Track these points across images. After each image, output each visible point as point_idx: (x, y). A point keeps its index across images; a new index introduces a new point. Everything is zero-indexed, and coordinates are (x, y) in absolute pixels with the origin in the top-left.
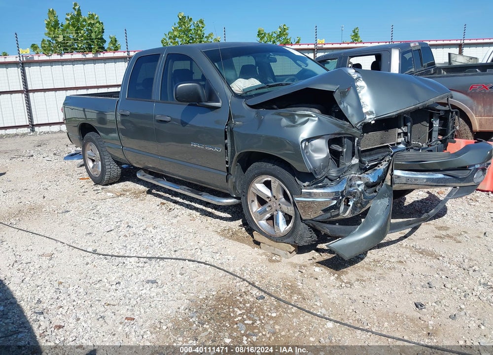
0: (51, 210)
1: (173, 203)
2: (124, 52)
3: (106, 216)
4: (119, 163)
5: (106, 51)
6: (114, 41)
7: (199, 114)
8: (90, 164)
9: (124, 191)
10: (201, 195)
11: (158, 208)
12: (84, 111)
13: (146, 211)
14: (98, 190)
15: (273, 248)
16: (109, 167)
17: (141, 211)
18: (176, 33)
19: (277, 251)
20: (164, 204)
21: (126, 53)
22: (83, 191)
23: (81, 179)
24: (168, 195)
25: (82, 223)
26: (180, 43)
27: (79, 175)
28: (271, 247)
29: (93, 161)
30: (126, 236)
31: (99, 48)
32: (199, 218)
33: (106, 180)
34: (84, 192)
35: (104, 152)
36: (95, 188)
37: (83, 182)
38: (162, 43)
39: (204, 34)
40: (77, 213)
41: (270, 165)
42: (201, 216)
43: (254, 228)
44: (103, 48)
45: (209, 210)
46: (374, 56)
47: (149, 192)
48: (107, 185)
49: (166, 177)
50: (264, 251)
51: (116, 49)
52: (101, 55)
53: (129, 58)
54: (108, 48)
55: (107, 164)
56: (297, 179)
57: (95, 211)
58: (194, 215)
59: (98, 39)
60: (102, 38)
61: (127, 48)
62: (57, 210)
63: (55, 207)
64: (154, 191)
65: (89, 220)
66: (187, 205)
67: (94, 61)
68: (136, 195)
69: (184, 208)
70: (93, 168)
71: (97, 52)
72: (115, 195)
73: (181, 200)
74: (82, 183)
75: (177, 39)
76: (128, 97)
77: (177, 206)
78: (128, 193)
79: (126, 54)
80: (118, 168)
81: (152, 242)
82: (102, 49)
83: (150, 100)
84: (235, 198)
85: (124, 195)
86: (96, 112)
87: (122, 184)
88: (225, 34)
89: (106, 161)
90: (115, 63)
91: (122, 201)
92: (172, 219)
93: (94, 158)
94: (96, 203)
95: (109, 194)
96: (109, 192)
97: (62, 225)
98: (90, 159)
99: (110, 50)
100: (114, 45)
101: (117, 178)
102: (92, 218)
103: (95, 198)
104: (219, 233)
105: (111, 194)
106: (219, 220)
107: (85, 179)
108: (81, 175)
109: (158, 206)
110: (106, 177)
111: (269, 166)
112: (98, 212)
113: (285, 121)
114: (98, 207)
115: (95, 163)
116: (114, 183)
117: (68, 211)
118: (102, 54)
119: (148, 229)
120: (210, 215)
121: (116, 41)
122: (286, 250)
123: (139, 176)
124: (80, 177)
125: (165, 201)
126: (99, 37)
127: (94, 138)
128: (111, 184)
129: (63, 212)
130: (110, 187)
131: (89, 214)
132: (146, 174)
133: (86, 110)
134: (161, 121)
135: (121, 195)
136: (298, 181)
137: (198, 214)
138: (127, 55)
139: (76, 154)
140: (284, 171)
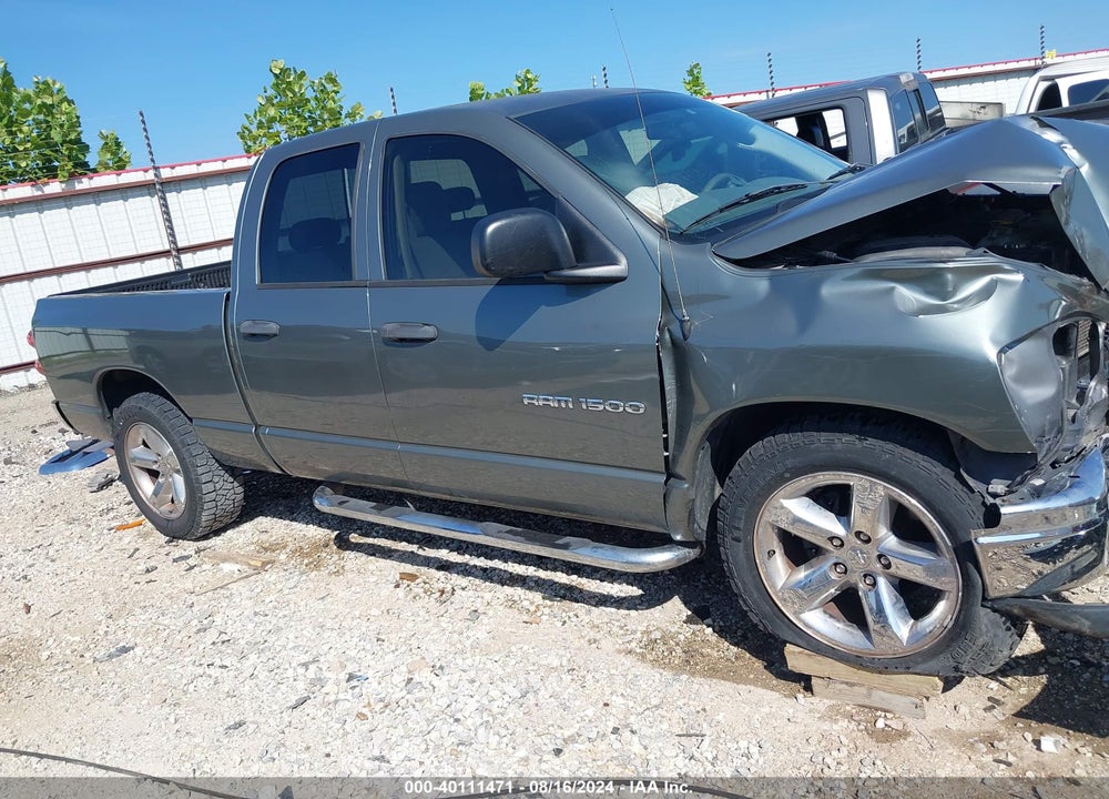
0: (68, 652)
1: (439, 568)
2: (146, 171)
3: (258, 646)
4: (233, 471)
5: (95, 171)
6: (113, 146)
7: (543, 307)
8: (146, 486)
9: (266, 549)
10: (565, 547)
11: (401, 592)
12: (85, 333)
13: (375, 612)
14: (187, 557)
15: (864, 690)
16: (210, 487)
17: (357, 613)
18: (272, 112)
19: (878, 698)
20: (413, 577)
21: (151, 173)
22: (142, 567)
23: (119, 528)
24: (404, 543)
25: (191, 687)
26: (283, 136)
27: (106, 517)
28: (856, 688)
29: (154, 474)
30: (361, 716)
31: (75, 166)
32: (547, 611)
33: (204, 524)
34: (148, 571)
35: (192, 447)
36: (177, 553)
37: (129, 536)
38: (243, 137)
39: (341, 107)
40: (157, 650)
41: (846, 438)
42: (548, 603)
43: (785, 634)
44: (85, 165)
45: (561, 578)
46: (793, 119)
47: (343, 543)
48: (205, 537)
49: (413, 498)
50: (828, 702)
51: (121, 166)
52: (85, 184)
53: (161, 184)
54: (100, 163)
55: (204, 478)
56: (965, 475)
57: (212, 635)
58: (526, 603)
59: (71, 142)
60: (78, 141)
61: (153, 160)
62: (88, 649)
63: (77, 639)
64: (354, 538)
65: (211, 671)
66: (485, 570)
67: (68, 199)
68: (309, 557)
69: (477, 581)
70: (156, 493)
71: (72, 176)
72: (245, 568)
73: (454, 557)
74: (126, 540)
75: (277, 127)
76: (262, 281)
77: (457, 580)
78: (283, 557)
79: (150, 176)
80: (236, 484)
81: (458, 728)
82: (82, 169)
83: (346, 283)
84: (682, 544)
85: (273, 562)
86: (120, 332)
87: (247, 526)
88: (394, 104)
89: (200, 470)
90: (125, 199)
91: (279, 587)
92: (468, 627)
93: (155, 467)
94: (202, 604)
95: (227, 567)
96: (225, 560)
97: (128, 705)
98: (142, 469)
99: (107, 167)
100: (114, 154)
101: (232, 513)
102: (218, 663)
103: (189, 586)
104: (643, 655)
105: (235, 567)
106: (613, 610)
107: (132, 527)
108: (111, 515)
109: (397, 586)
110: (205, 517)
111: (844, 442)
112: (226, 638)
113: (908, 296)
114: (218, 619)
115: (160, 480)
116: (224, 529)
117: (125, 650)
118: (85, 180)
119: (417, 678)
120: (571, 594)
121: (118, 144)
122: (919, 694)
123: (320, 504)
124: (114, 524)
125: (408, 568)
126: (73, 136)
127: (153, 411)
128: (217, 533)
129: (110, 656)
130: (215, 541)
131: (201, 647)
132: (346, 498)
133: (90, 331)
134: (402, 340)
135: (264, 564)
136: (971, 482)
137: (537, 597)
138: (153, 178)
139: (72, 453)
140: (909, 453)
